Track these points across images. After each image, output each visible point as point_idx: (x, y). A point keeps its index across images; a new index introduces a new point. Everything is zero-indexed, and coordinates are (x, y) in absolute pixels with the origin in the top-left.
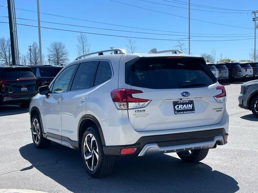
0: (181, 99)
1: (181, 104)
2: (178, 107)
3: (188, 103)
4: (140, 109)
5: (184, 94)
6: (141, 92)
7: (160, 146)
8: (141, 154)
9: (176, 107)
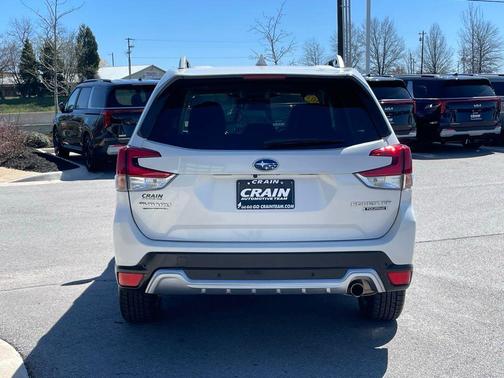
0: (255, 176)
1: (257, 186)
2: (248, 193)
3: (279, 186)
4: (151, 193)
5: (262, 164)
6: (157, 154)
7: (191, 277)
8: (150, 289)
9: (243, 194)
